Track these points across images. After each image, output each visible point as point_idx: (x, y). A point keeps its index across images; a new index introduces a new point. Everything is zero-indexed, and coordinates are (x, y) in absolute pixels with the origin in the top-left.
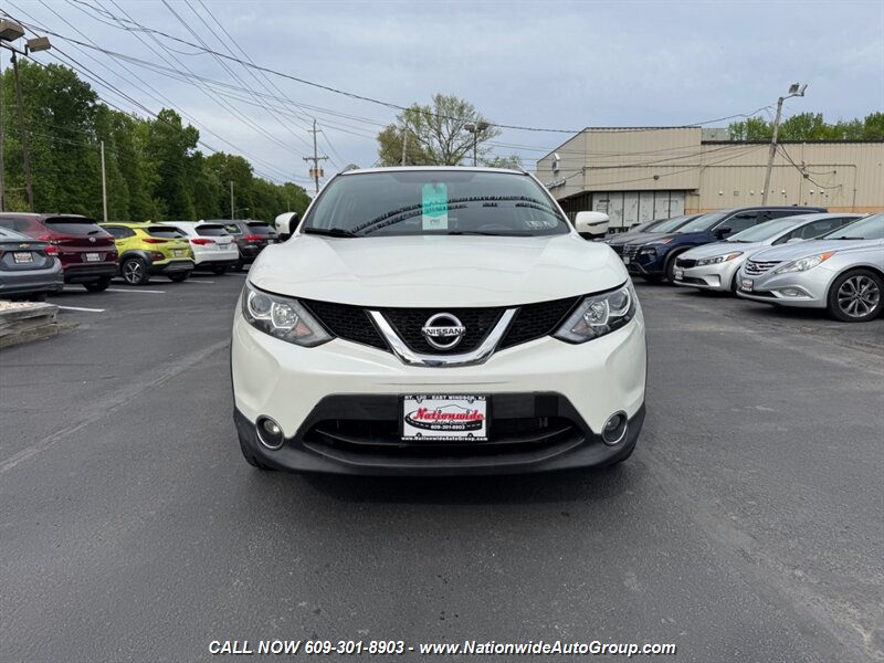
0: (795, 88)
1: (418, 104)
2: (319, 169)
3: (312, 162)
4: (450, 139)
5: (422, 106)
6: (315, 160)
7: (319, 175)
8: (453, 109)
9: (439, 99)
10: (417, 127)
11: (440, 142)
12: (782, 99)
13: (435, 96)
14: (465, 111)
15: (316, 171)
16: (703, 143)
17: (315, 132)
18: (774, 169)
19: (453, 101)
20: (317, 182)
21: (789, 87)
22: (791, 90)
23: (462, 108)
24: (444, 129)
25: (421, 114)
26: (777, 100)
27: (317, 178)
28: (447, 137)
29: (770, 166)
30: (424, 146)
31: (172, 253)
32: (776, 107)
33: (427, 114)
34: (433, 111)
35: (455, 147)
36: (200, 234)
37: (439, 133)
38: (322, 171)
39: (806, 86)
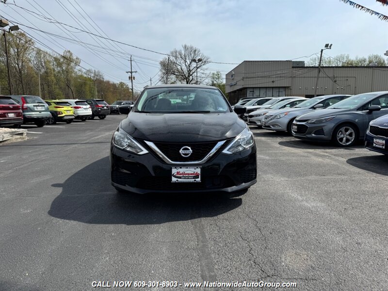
0: (327, 46)
1: (176, 49)
2: (133, 76)
3: (130, 74)
5: (178, 50)
6: (131, 72)
7: (133, 79)
8: (191, 51)
9: (185, 47)
10: (176, 59)
11: (186, 65)
12: (322, 50)
13: (184, 46)
14: (196, 52)
15: (131, 77)
16: (293, 67)
17: (131, 61)
18: (320, 79)
19: (191, 48)
20: (132, 82)
21: (325, 45)
22: (325, 47)
23: (195, 51)
25: (177, 53)
26: (321, 50)
27: (132, 80)
28: (189, 64)
29: (318, 77)
30: (179, 67)
31: (66, 112)
32: (320, 53)
33: (180, 53)
34: (183, 52)
35: (192, 68)
36: (77, 105)
37: (186, 61)
38: (134, 77)
39: (331, 45)
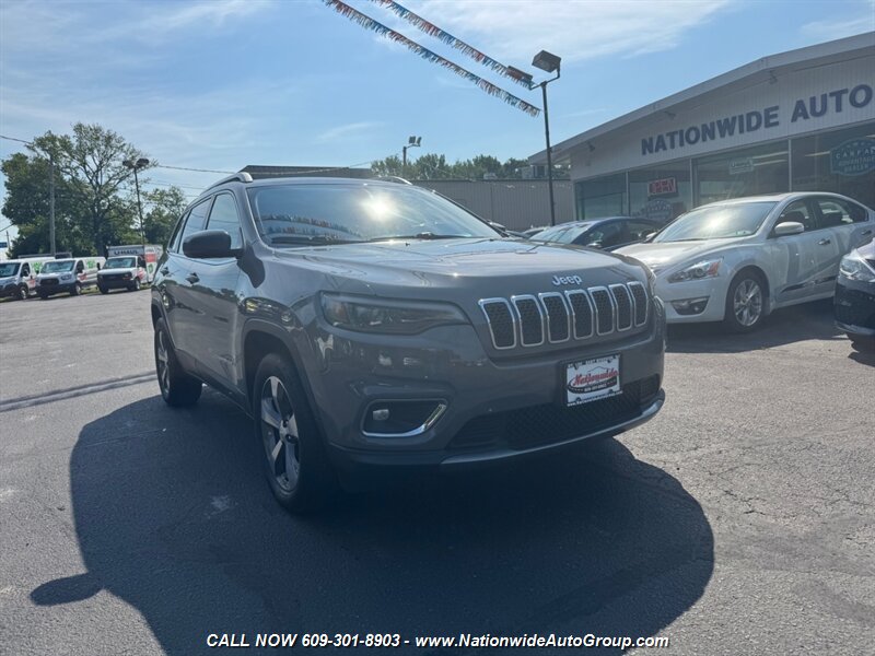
0: (412, 140)
1: (54, 133)
4: (97, 171)
5: (59, 134)
8: (98, 139)
9: (79, 128)
10: (54, 156)
11: (87, 173)
13: (75, 124)
14: (113, 142)
19: (97, 130)
21: (408, 139)
22: (410, 142)
23: (109, 138)
24: (89, 158)
25: (58, 143)
26: (403, 149)
28: (95, 168)
30: (67, 178)
33: (66, 145)
34: (74, 141)
35: (105, 179)
37: (84, 164)
39: (420, 139)
